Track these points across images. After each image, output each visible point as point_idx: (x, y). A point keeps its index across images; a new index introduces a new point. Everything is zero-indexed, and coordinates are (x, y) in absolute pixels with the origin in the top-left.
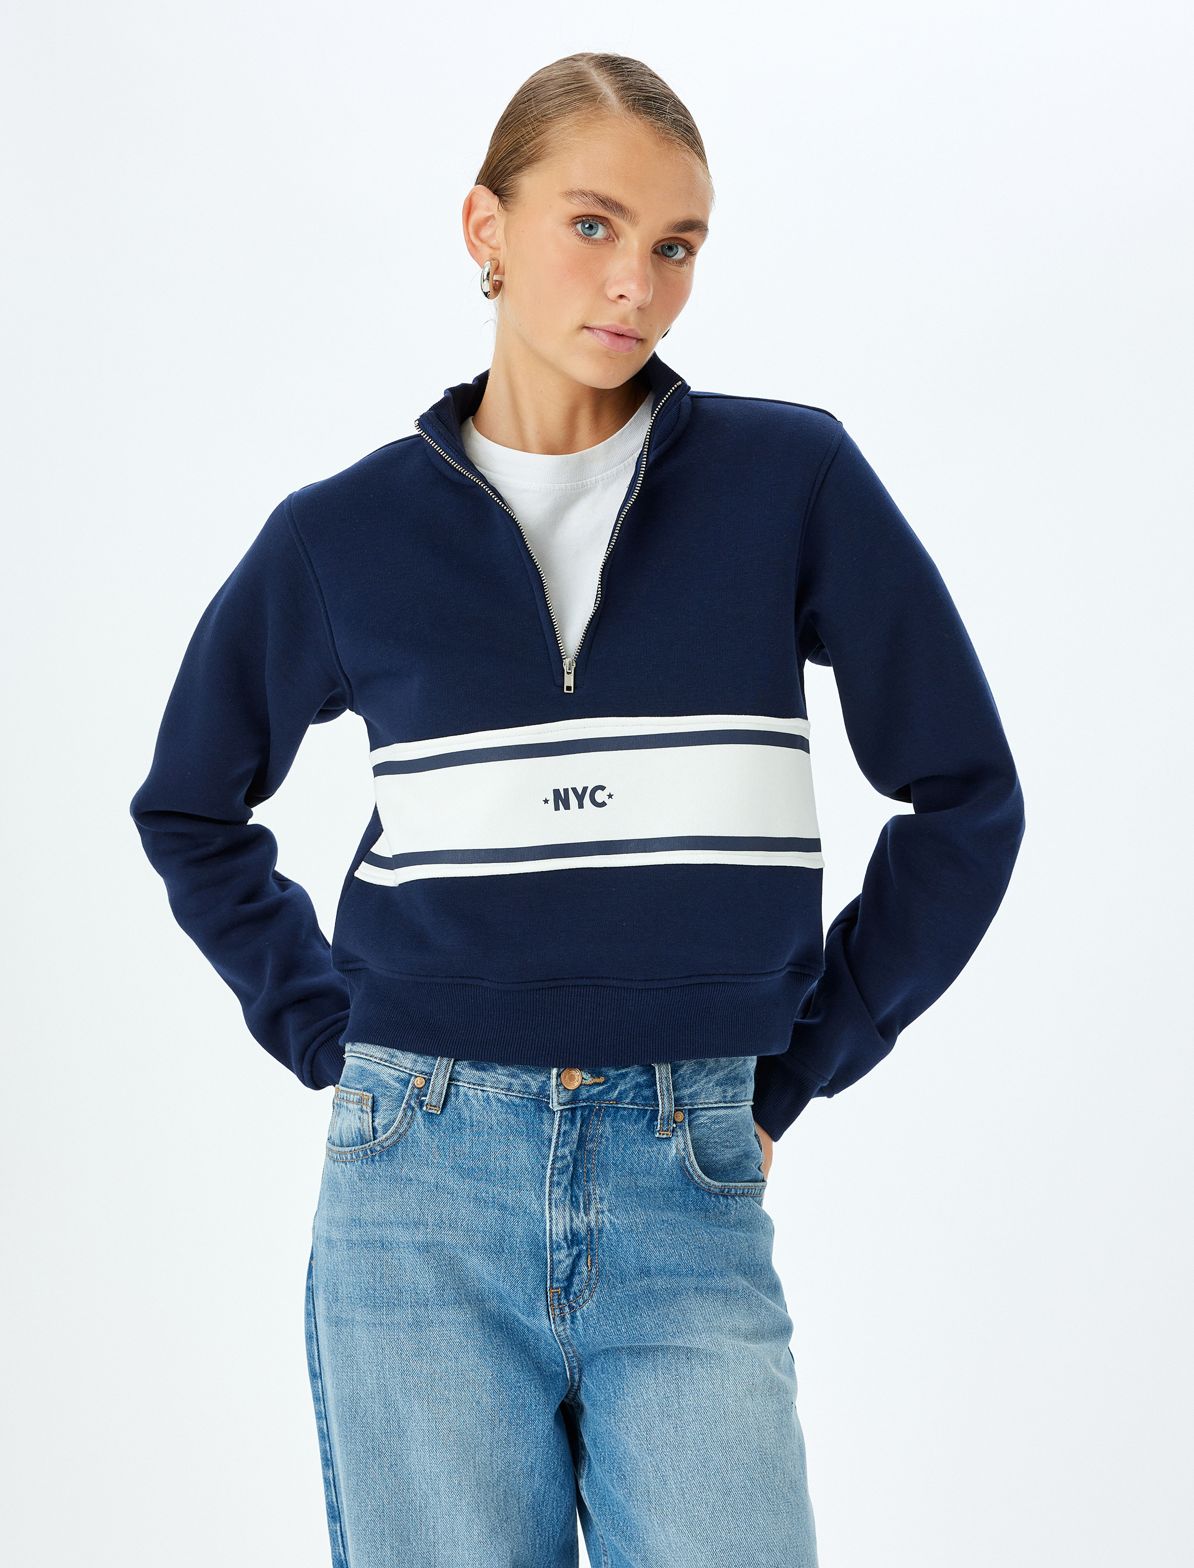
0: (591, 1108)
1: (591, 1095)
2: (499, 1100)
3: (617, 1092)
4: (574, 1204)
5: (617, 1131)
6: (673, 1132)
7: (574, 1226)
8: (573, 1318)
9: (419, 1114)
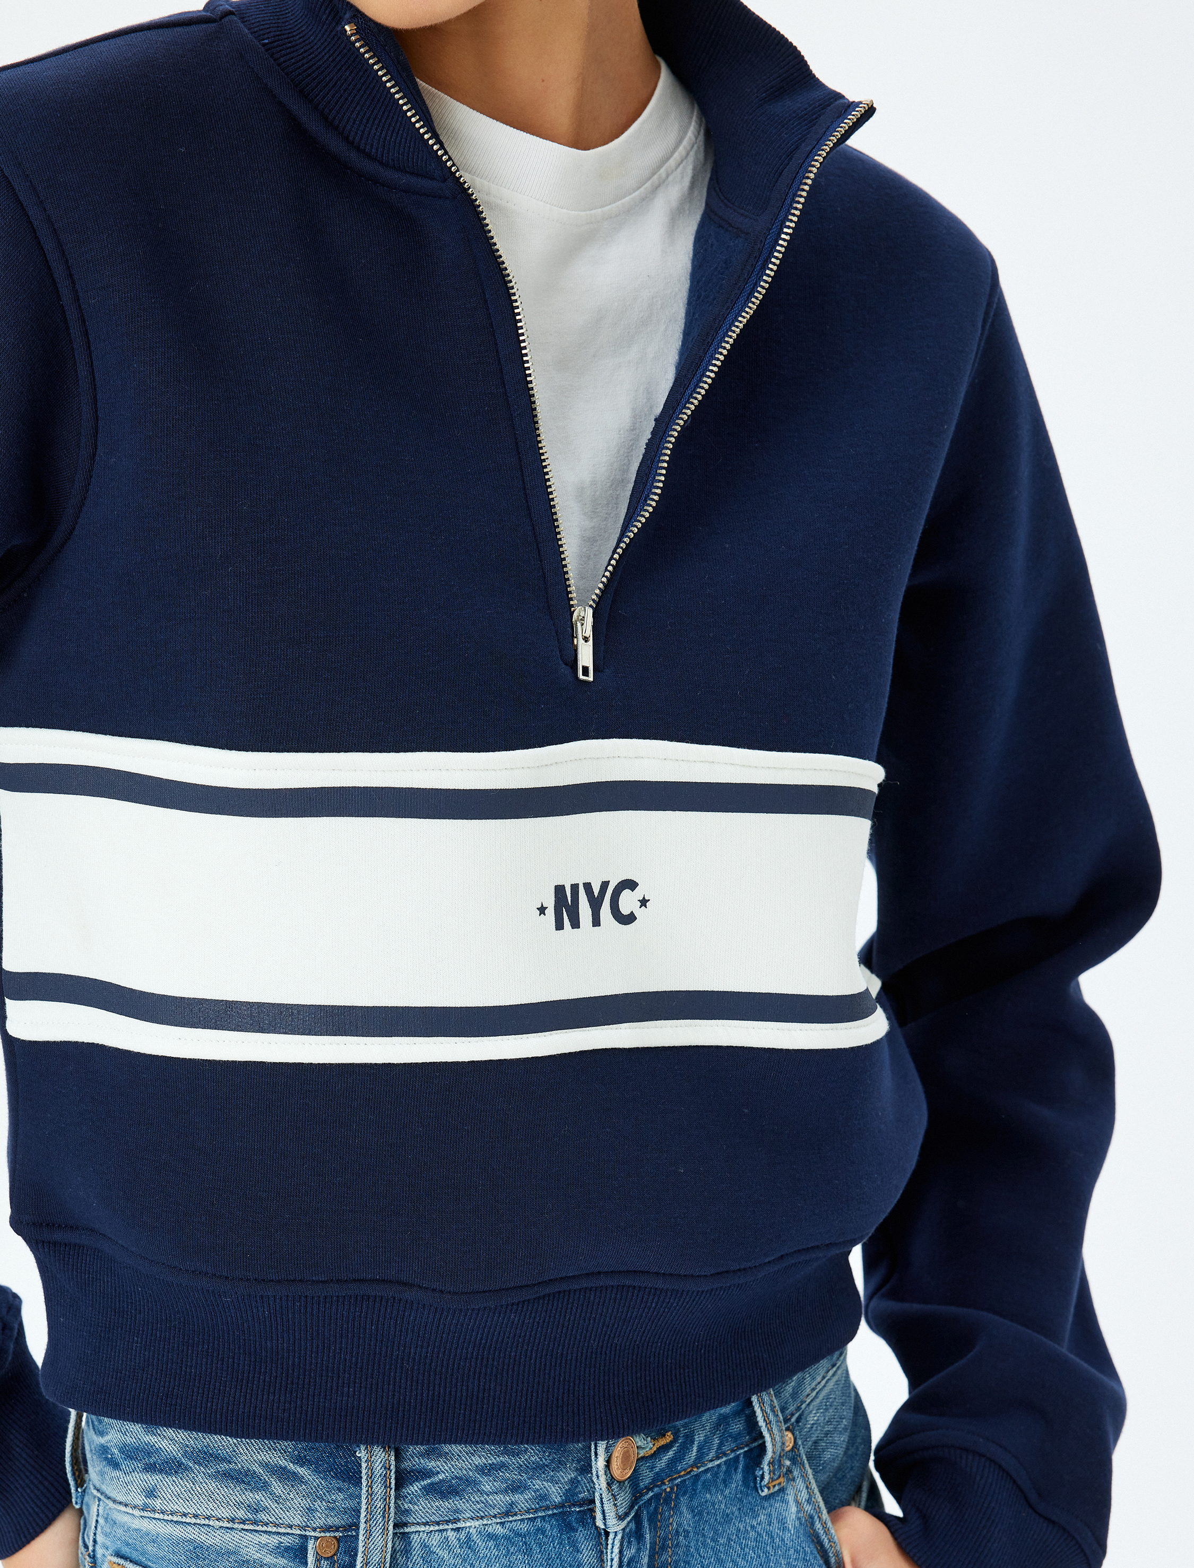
0: (659, 1495)
1: (657, 1473)
2: (491, 1536)
3: (695, 1449)
5: (700, 1514)
6: (787, 1476)
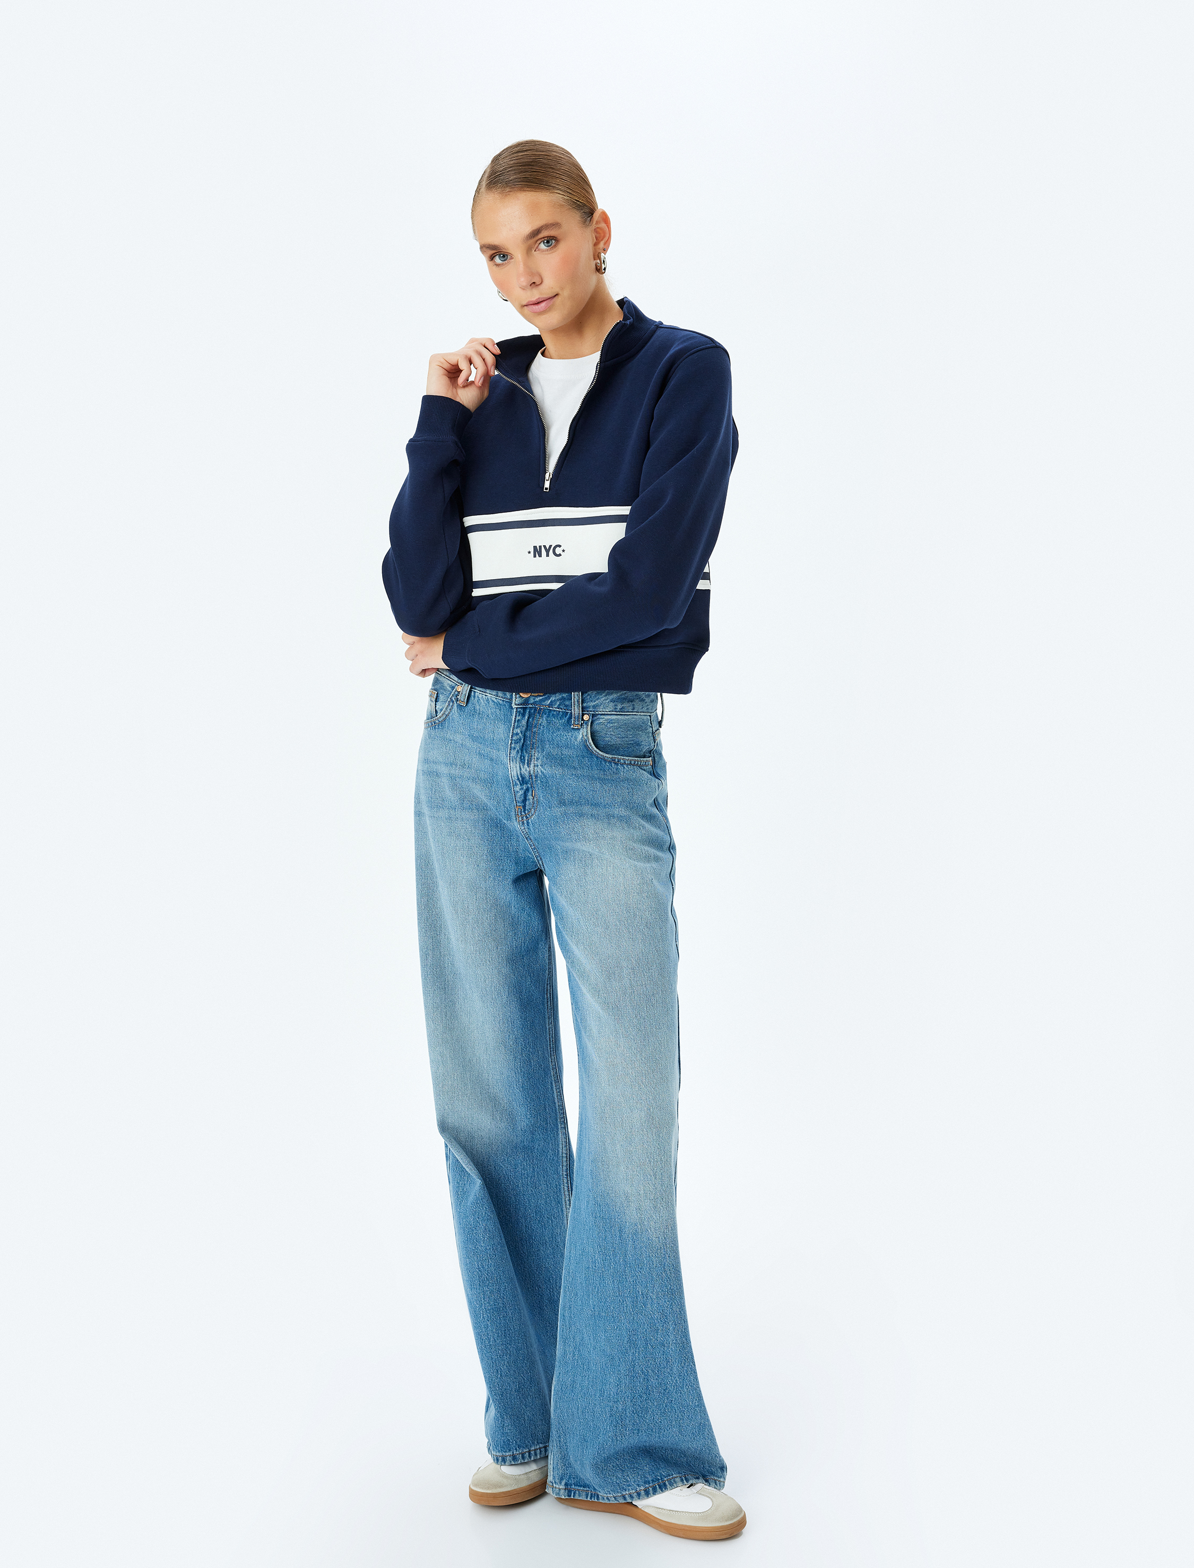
0: (535, 709)
1: (535, 702)
2: (493, 701)
3: (550, 701)
4: (522, 760)
5: (550, 723)
6: (581, 725)
7: (522, 773)
8: (528, 823)
9: (455, 705)
